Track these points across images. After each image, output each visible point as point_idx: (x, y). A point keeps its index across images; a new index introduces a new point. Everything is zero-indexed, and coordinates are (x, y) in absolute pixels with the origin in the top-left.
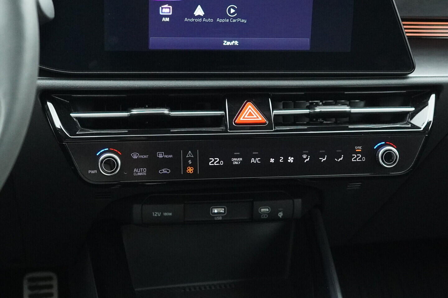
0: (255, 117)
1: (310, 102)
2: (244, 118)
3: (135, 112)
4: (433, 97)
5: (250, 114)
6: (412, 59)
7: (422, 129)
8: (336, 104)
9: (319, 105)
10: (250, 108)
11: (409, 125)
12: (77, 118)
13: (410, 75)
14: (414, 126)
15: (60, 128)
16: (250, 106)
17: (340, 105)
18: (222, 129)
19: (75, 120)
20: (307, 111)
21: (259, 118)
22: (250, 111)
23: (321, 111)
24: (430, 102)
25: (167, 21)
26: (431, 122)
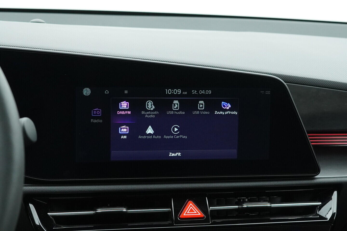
0: (196, 212)
1: (238, 198)
2: (186, 214)
3: (99, 211)
4: (335, 193)
5: (191, 210)
6: (317, 163)
7: (328, 220)
8: (259, 201)
9: (246, 202)
10: (191, 206)
11: (318, 216)
12: (53, 216)
13: (316, 177)
14: (321, 218)
15: (39, 225)
16: (191, 204)
17: (262, 201)
18: (169, 223)
19: (51, 217)
20: (237, 207)
21: (198, 214)
22: (191, 207)
23: (247, 207)
24: (333, 197)
25: (125, 138)
26: (335, 213)
